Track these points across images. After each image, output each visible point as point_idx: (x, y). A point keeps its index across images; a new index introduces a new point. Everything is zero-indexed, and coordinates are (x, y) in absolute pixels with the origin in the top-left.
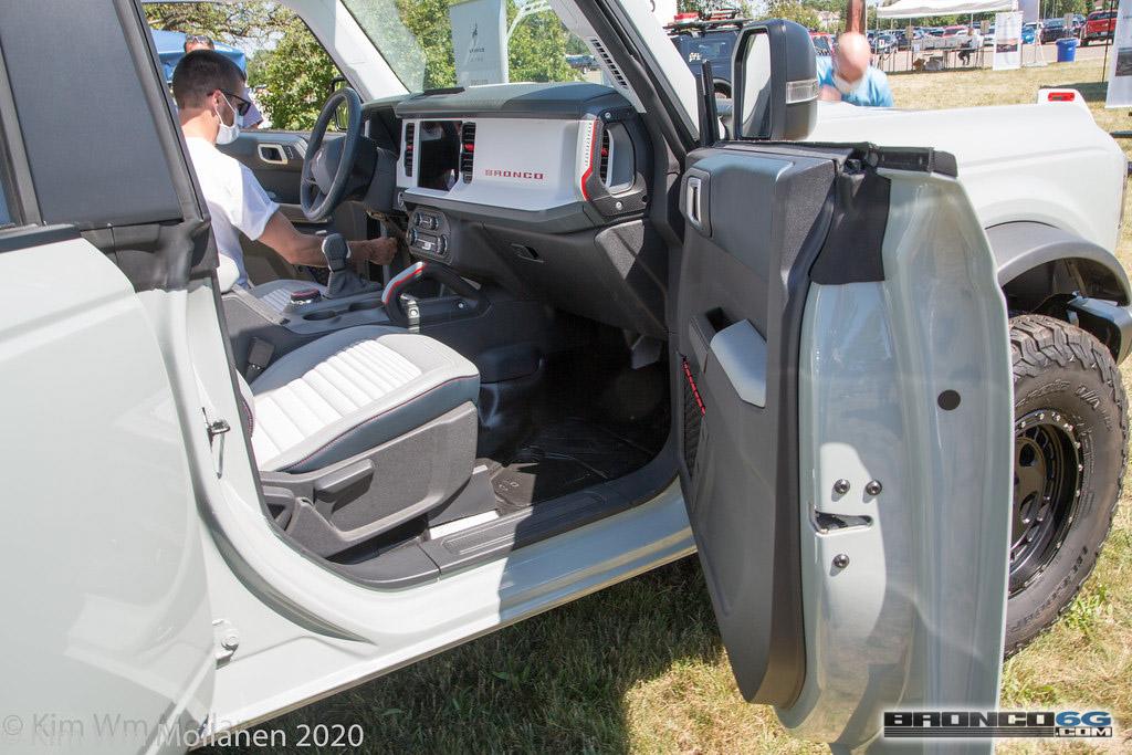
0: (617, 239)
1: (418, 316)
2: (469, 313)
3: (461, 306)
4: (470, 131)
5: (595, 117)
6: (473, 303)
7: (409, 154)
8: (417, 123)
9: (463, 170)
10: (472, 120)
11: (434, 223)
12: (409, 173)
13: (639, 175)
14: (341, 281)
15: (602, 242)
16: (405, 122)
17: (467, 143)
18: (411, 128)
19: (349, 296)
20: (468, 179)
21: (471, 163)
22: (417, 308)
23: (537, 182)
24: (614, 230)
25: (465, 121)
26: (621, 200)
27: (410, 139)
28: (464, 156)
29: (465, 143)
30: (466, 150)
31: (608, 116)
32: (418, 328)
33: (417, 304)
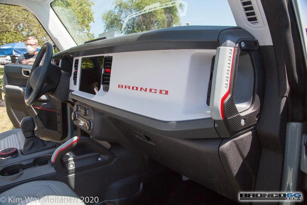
0: (235, 148)
1: (74, 168)
2: (103, 163)
3: (100, 159)
4: (109, 61)
5: (234, 44)
6: (106, 158)
7: (76, 74)
8: (80, 58)
9: (103, 83)
10: (110, 55)
11: (86, 112)
12: (75, 83)
13: (257, 97)
14: (31, 143)
15: (225, 152)
16: (75, 59)
17: (107, 68)
18: (77, 61)
19: (35, 152)
20: (106, 89)
21: (109, 80)
22: (73, 163)
23: (163, 96)
24: (235, 142)
25: (105, 55)
26: (245, 118)
27: (76, 67)
28: (104, 75)
29: (105, 68)
30: (105, 72)
31: (243, 44)
32: (74, 175)
33: (74, 160)
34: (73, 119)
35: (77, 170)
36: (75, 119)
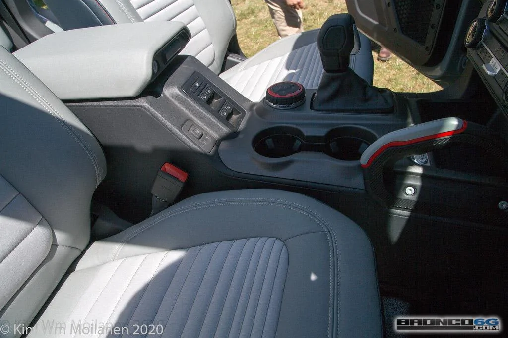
32: (407, 213)
33: (423, 177)
34: (469, 38)
35: (419, 206)
36: (475, 45)
